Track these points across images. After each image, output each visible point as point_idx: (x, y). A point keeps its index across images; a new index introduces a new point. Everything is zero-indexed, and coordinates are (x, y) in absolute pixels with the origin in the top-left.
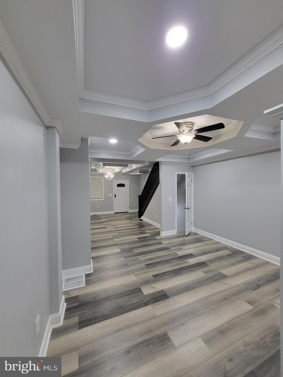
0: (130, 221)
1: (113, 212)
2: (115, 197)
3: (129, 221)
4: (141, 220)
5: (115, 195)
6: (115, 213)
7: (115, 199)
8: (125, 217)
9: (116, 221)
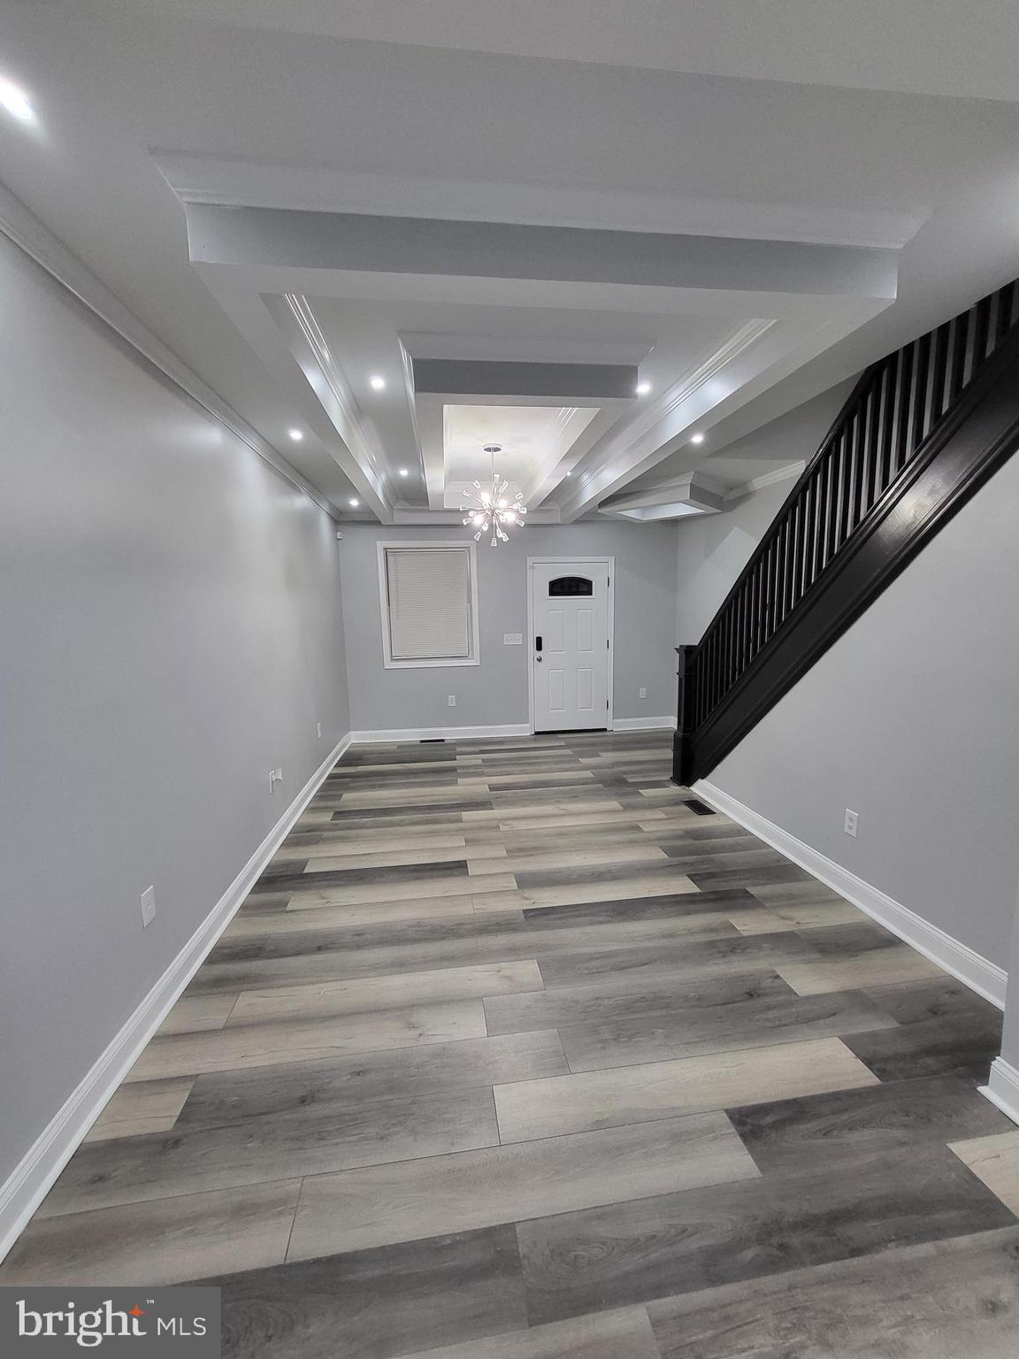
0: (627, 807)
1: (525, 730)
2: (539, 647)
3: (614, 811)
4: (699, 808)
5: (539, 640)
6: (537, 733)
7: (539, 660)
8: (588, 774)
9: (539, 800)
